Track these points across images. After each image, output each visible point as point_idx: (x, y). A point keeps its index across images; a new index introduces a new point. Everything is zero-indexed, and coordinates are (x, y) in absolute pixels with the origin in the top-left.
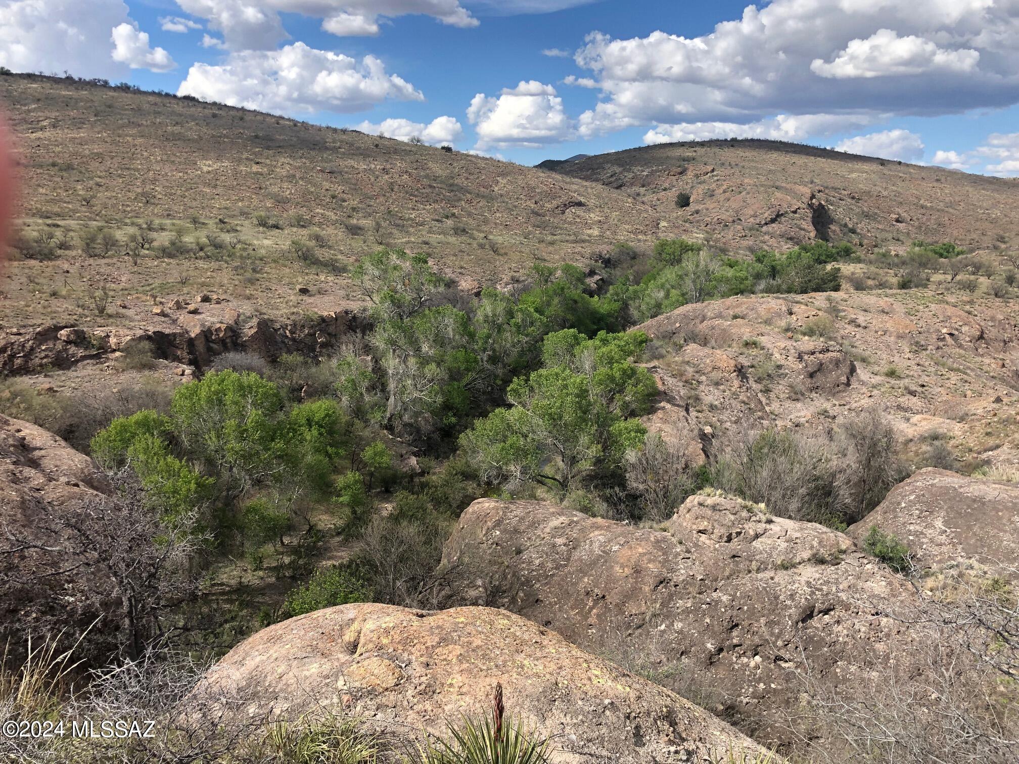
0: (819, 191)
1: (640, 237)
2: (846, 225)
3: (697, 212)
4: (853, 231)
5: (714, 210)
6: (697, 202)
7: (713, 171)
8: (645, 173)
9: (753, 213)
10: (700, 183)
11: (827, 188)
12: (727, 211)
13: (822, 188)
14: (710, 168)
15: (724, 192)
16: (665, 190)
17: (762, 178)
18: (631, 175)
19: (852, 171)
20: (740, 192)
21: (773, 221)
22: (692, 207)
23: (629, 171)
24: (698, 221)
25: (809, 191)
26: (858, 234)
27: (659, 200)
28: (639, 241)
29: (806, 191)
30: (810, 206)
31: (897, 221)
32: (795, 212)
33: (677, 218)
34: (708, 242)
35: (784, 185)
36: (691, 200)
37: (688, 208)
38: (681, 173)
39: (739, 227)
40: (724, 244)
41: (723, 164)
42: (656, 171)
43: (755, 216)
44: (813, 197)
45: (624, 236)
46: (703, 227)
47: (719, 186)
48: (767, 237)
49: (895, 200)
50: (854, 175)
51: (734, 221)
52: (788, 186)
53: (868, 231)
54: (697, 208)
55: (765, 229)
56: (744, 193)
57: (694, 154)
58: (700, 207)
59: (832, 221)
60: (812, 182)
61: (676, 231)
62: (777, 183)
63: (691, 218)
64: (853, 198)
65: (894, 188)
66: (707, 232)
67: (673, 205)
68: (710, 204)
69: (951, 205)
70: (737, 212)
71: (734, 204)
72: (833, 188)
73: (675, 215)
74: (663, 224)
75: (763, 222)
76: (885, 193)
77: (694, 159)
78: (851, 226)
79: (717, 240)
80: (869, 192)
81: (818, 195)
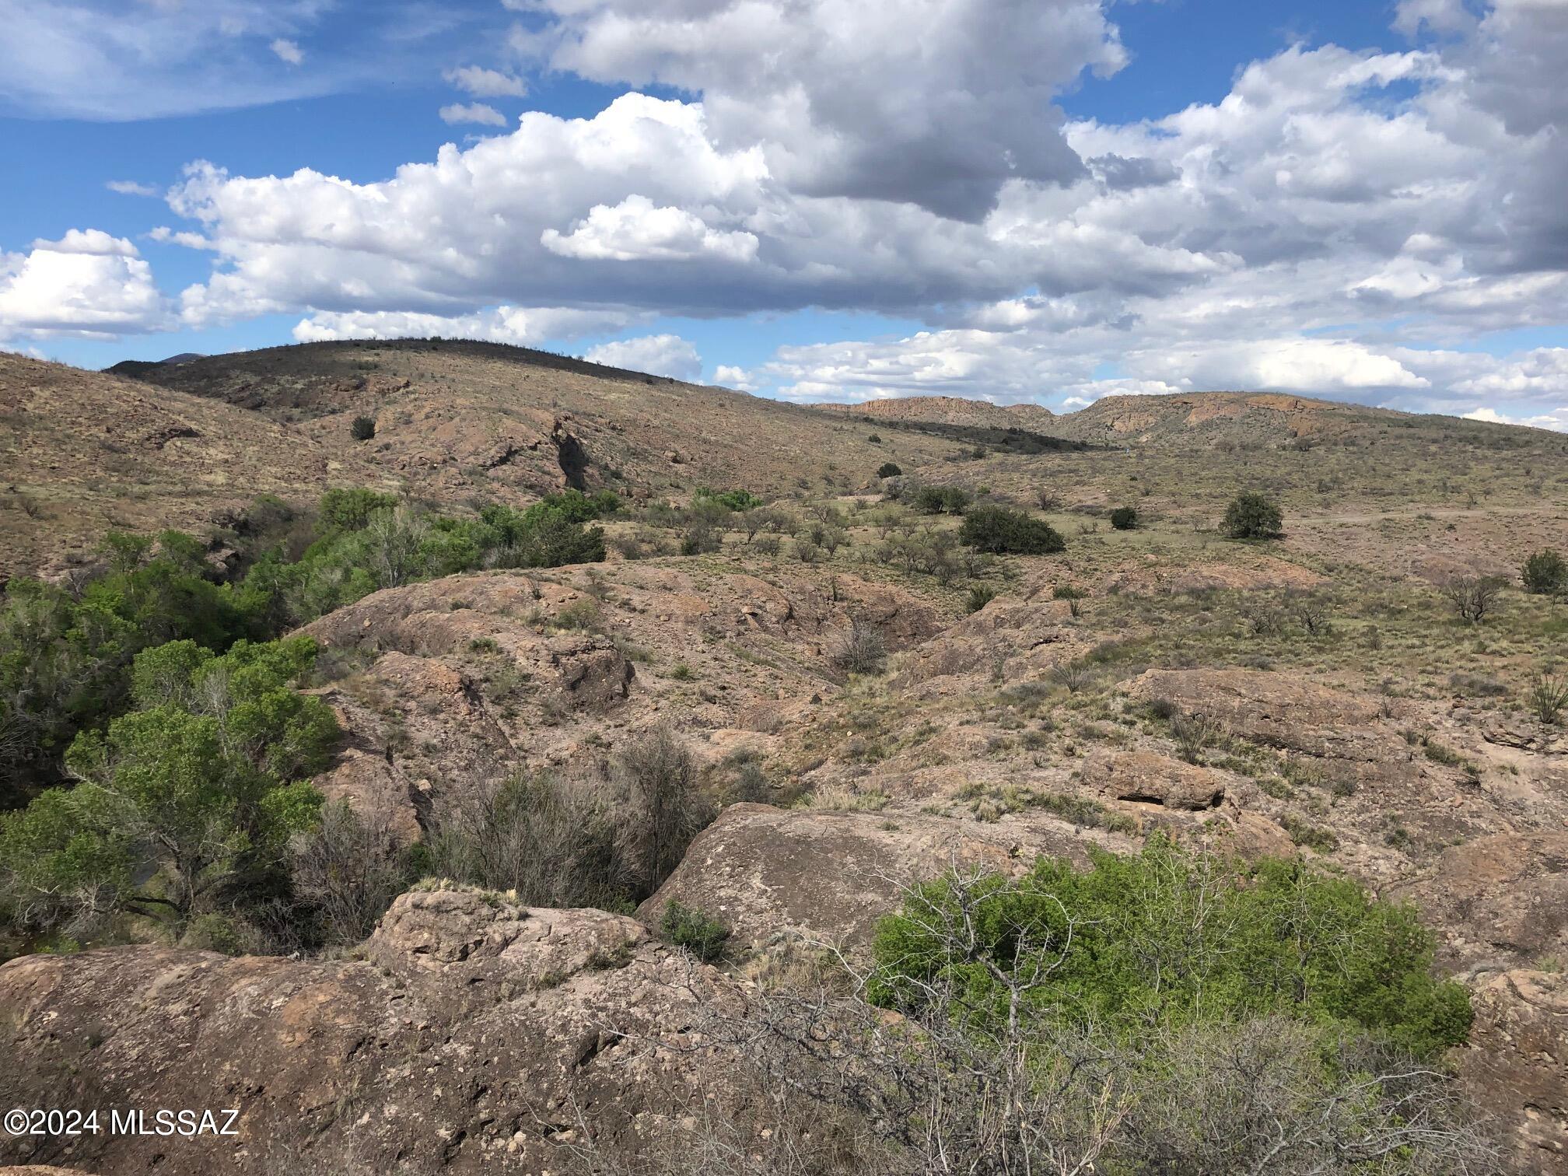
0: (566, 419)
1: (296, 485)
2: (606, 467)
3: (387, 447)
4: (617, 475)
5: (414, 445)
6: (387, 431)
7: (407, 385)
8: (299, 386)
9: (472, 449)
10: (387, 403)
11: (577, 413)
12: (433, 445)
13: (570, 414)
14: (402, 381)
15: (427, 417)
16: (333, 412)
17: (484, 398)
18: (275, 389)
19: (610, 391)
20: (452, 418)
21: (503, 461)
22: (379, 439)
23: (272, 381)
24: (389, 462)
25: (552, 418)
26: (625, 479)
27: (324, 428)
28: (296, 491)
29: (548, 417)
30: (556, 439)
31: (675, 460)
32: (534, 448)
33: (356, 455)
34: (408, 492)
35: (515, 408)
36: (376, 429)
37: (371, 441)
38: (357, 388)
39: (454, 470)
40: (433, 495)
41: (422, 376)
42: (317, 383)
43: (476, 453)
44: (558, 426)
45: (270, 484)
46: (397, 470)
47: (419, 408)
48: (496, 485)
49: (669, 433)
50: (613, 396)
51: (445, 461)
52: (522, 410)
53: (638, 475)
54: (386, 441)
55: (491, 472)
56: (457, 419)
57: (377, 359)
58: (392, 439)
59: (587, 461)
60: (555, 405)
61: (356, 476)
62: (505, 406)
63: (378, 456)
64: (614, 428)
65: (667, 416)
66: (404, 477)
67: (348, 436)
68: (406, 436)
69: (740, 439)
70: (449, 448)
71: (446, 433)
72: (585, 413)
73: (352, 451)
74: (333, 465)
75: (489, 463)
76: (656, 422)
77: (376, 366)
78: (613, 468)
79: (421, 490)
80: (635, 420)
81: (565, 424)
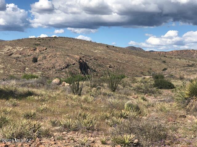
0: (83, 57)
1: (18, 73)
2: (92, 69)
3: (40, 64)
4: (95, 71)
5: (45, 64)
6: (40, 60)
7: (46, 49)
8: (21, 50)
9: (59, 65)
10: (41, 54)
11: (86, 56)
12: (50, 64)
13: (84, 56)
14: (45, 48)
15: (50, 57)
16: (29, 56)
17: (63, 52)
18: (15, 50)
19: (95, 50)
20: (55, 57)
21: (66, 67)
22: (38, 63)
23: (15, 48)
24: (40, 68)
25: (79, 57)
26: (97, 72)
27: (26, 59)
28: (18, 75)
29: (77, 57)
30: (80, 62)
31: (110, 67)
32: (74, 64)
34: (42, 75)
35: (70, 55)
36: (38, 60)
37: (37, 63)
38: (34, 50)
39: (54, 70)
40: (48, 76)
41: (50, 47)
42: (25, 49)
43: (60, 66)
44: (81, 59)
45: (12, 73)
46: (41, 70)
47: (48, 55)
48: (64, 73)
49: (109, 60)
50: (96, 51)
51: (53, 68)
52: (72, 55)
53: (100, 71)
54: (40, 63)
55: (63, 70)
56: (56, 58)
57: (40, 43)
58: (41, 63)
59: (88, 67)
60: (81, 54)
61: (32, 71)
62: (68, 54)
63: (37, 66)
64: (95, 59)
65: (109, 56)
66: (43, 71)
67: (31, 62)
68: (44, 61)
69: (128, 62)
70: (54, 64)
71: (53, 61)
72: (88, 56)
73: (32, 65)
74: (27, 69)
75: (63, 68)
76: (106, 58)
77: (39, 44)
78: (94, 69)
79: (45, 75)
80: (101, 57)
81: (82, 58)
